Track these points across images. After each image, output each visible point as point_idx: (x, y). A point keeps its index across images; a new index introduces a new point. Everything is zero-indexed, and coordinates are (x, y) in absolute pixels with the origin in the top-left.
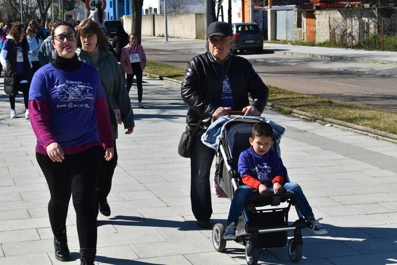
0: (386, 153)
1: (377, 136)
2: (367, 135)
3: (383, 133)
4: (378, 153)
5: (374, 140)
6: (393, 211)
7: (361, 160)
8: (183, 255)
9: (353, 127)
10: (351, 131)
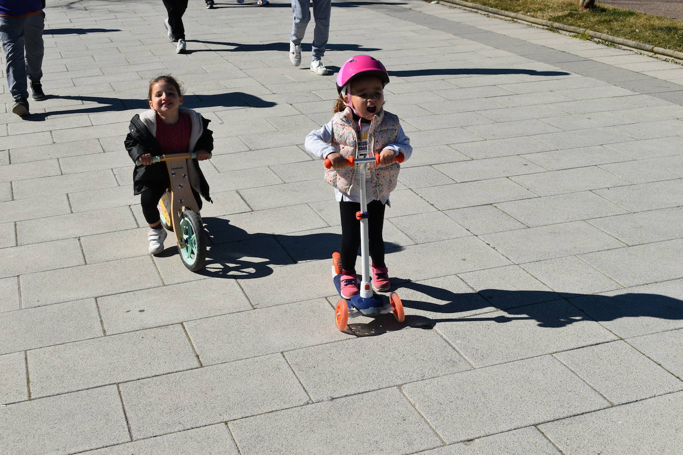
0: (499, 32)
1: (488, 13)
2: (477, 12)
3: (494, 10)
4: (491, 32)
5: (485, 18)
6: (514, 94)
7: (473, 40)
8: (297, 145)
9: (461, 4)
10: (460, 8)
